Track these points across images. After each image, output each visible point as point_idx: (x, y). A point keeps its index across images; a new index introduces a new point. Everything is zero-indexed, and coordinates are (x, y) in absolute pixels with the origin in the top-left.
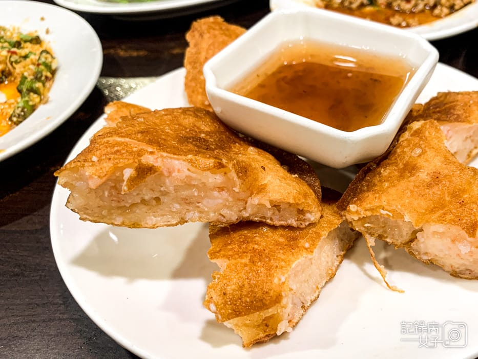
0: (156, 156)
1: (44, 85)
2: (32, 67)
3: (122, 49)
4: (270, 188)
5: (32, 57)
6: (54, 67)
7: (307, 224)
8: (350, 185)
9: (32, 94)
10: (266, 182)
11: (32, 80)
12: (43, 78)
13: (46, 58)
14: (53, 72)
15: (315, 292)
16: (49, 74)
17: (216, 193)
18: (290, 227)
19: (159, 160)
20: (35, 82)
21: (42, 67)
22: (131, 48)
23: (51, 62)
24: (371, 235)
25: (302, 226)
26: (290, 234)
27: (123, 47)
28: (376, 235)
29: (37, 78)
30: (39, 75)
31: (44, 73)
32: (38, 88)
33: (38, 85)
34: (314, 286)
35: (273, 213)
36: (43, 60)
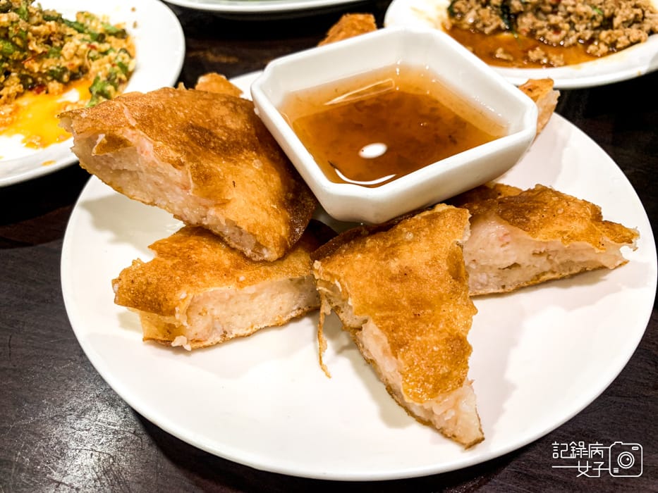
0: (134, 132)
1: (116, 89)
2: (108, 66)
3: (212, 53)
4: (231, 206)
5: (112, 54)
6: (130, 68)
7: (260, 258)
8: (331, 240)
9: (101, 98)
10: (229, 198)
11: (104, 81)
12: (116, 81)
13: (123, 58)
14: (129, 75)
15: (247, 329)
16: (123, 77)
17: (178, 190)
18: (242, 253)
19: (135, 137)
20: (107, 85)
21: (117, 68)
22: (222, 53)
23: (128, 63)
24: (330, 302)
25: (254, 259)
26: (240, 261)
27: (214, 50)
28: (334, 305)
29: (110, 79)
30: (113, 77)
31: (119, 75)
32: (109, 92)
33: (110, 88)
34: (250, 323)
35: (233, 234)
36: (120, 60)
